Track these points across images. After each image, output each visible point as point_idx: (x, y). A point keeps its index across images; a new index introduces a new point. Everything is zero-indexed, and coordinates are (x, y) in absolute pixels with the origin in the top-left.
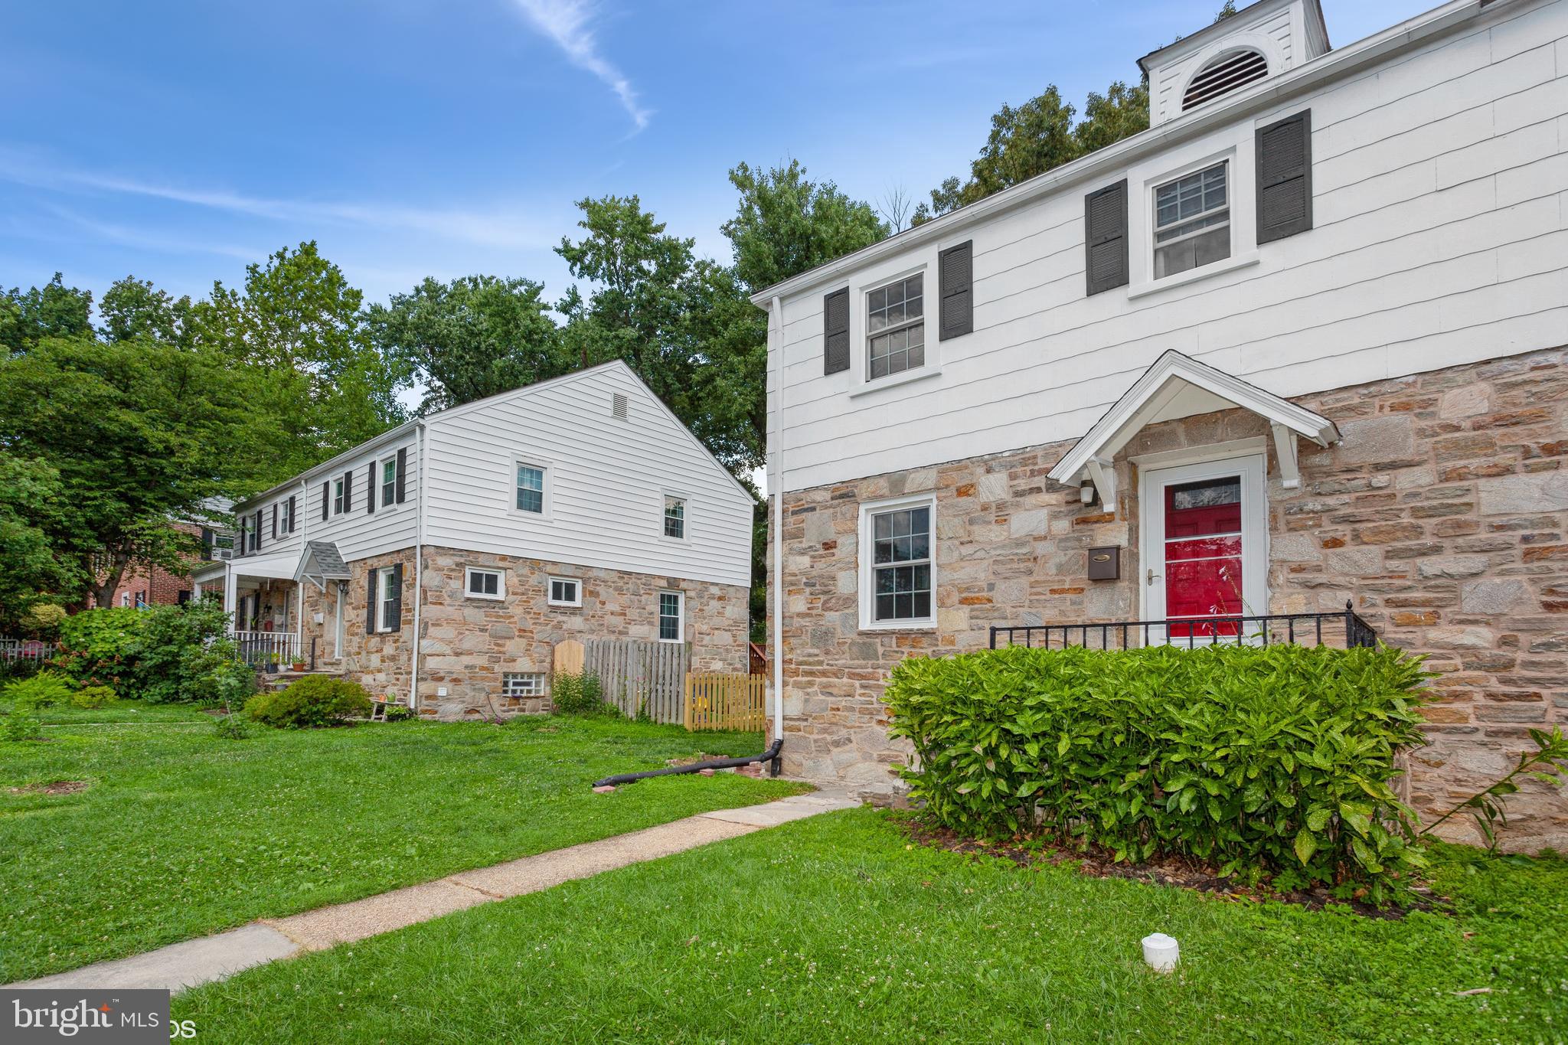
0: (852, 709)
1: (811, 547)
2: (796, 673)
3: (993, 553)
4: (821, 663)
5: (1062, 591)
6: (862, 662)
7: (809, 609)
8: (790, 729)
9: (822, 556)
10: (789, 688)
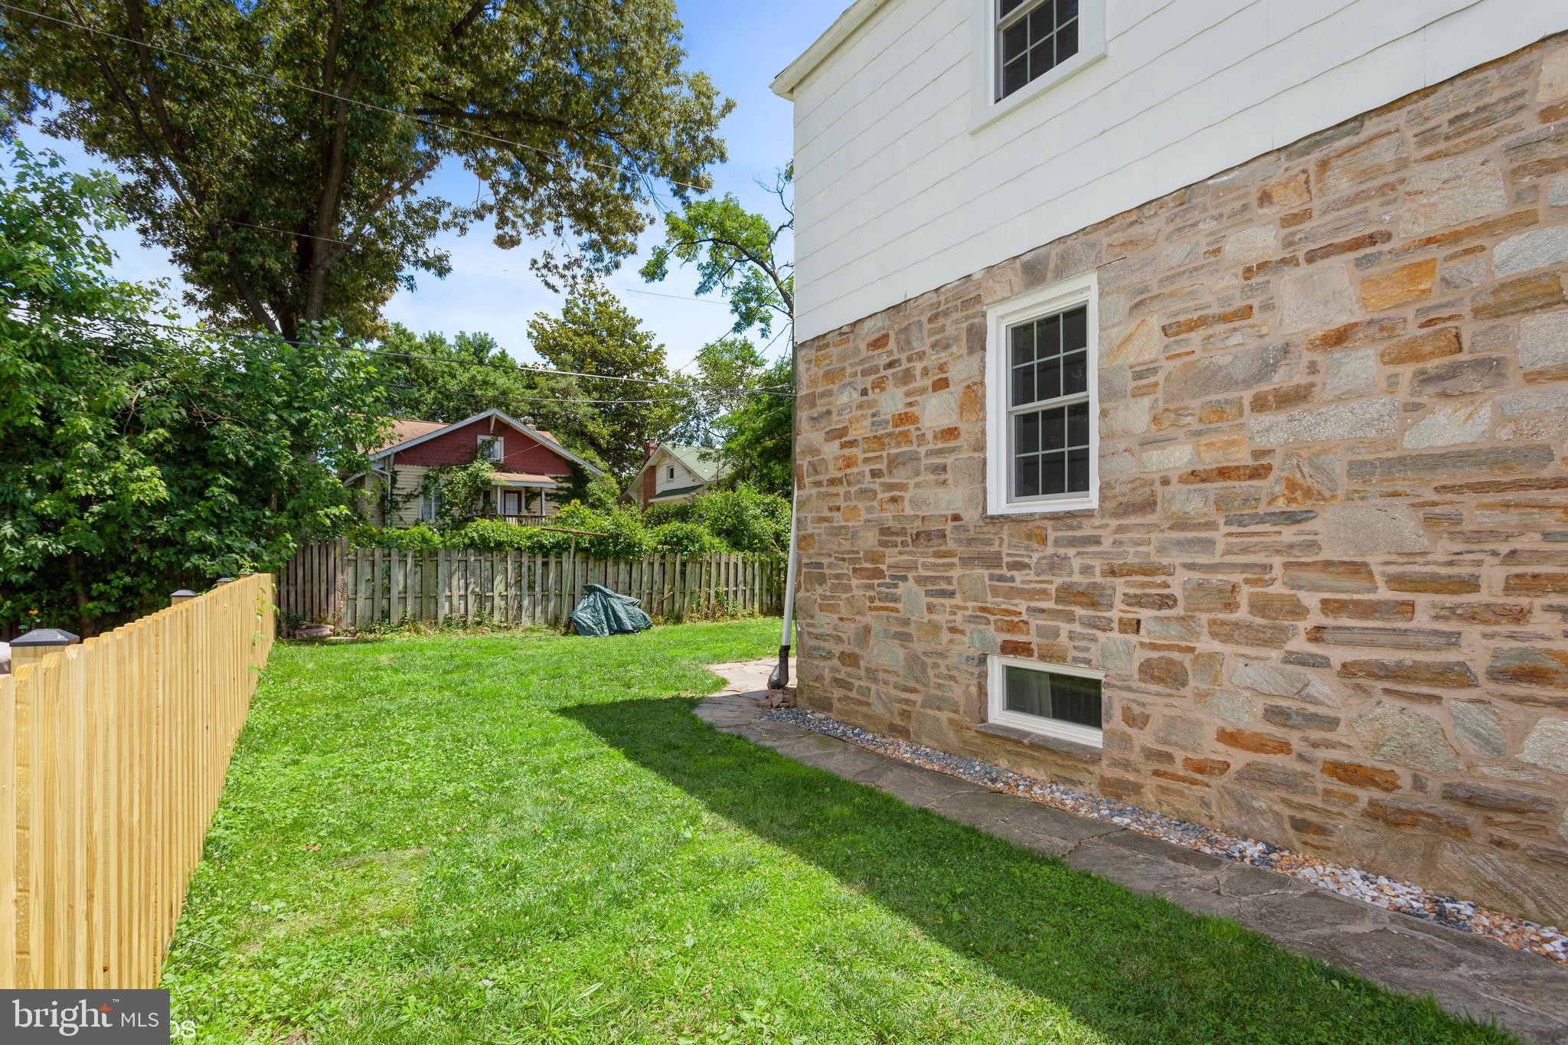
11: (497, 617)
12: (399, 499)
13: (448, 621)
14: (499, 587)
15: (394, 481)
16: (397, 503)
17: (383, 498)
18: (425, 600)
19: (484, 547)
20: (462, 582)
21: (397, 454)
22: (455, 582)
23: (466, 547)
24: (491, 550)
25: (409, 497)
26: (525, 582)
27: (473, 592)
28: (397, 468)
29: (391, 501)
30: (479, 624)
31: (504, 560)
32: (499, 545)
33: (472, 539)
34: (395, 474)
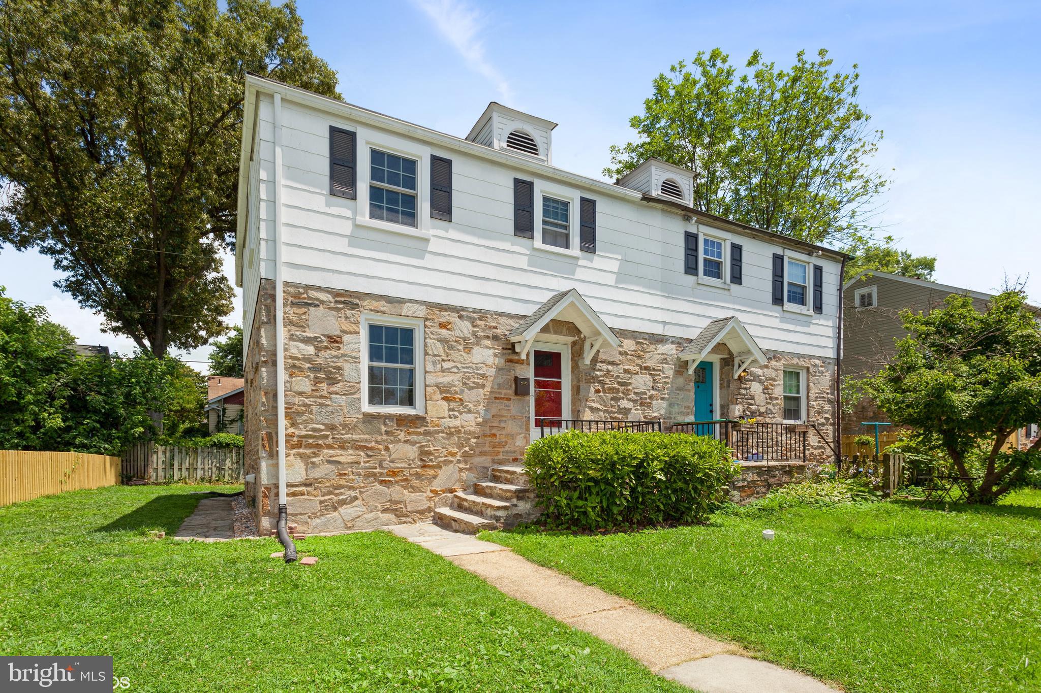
0: (359, 474)
1: (316, 338)
2: (299, 445)
3: (462, 370)
4: (326, 437)
5: (501, 398)
6: (368, 437)
7: (313, 390)
8: (294, 494)
9: (326, 348)
10: (291, 458)
11: (227, 478)
12: (227, 422)
13: (202, 479)
14: (228, 463)
15: (224, 413)
16: (226, 425)
17: (219, 422)
18: (191, 471)
19: (220, 446)
20: (210, 462)
21: (224, 399)
22: (206, 462)
23: (212, 446)
24: (224, 447)
25: (232, 422)
26: (241, 462)
27: (215, 466)
28: (226, 406)
29: (223, 424)
30: (217, 481)
31: (231, 452)
32: (228, 445)
33: (214, 442)
34: (224, 410)
